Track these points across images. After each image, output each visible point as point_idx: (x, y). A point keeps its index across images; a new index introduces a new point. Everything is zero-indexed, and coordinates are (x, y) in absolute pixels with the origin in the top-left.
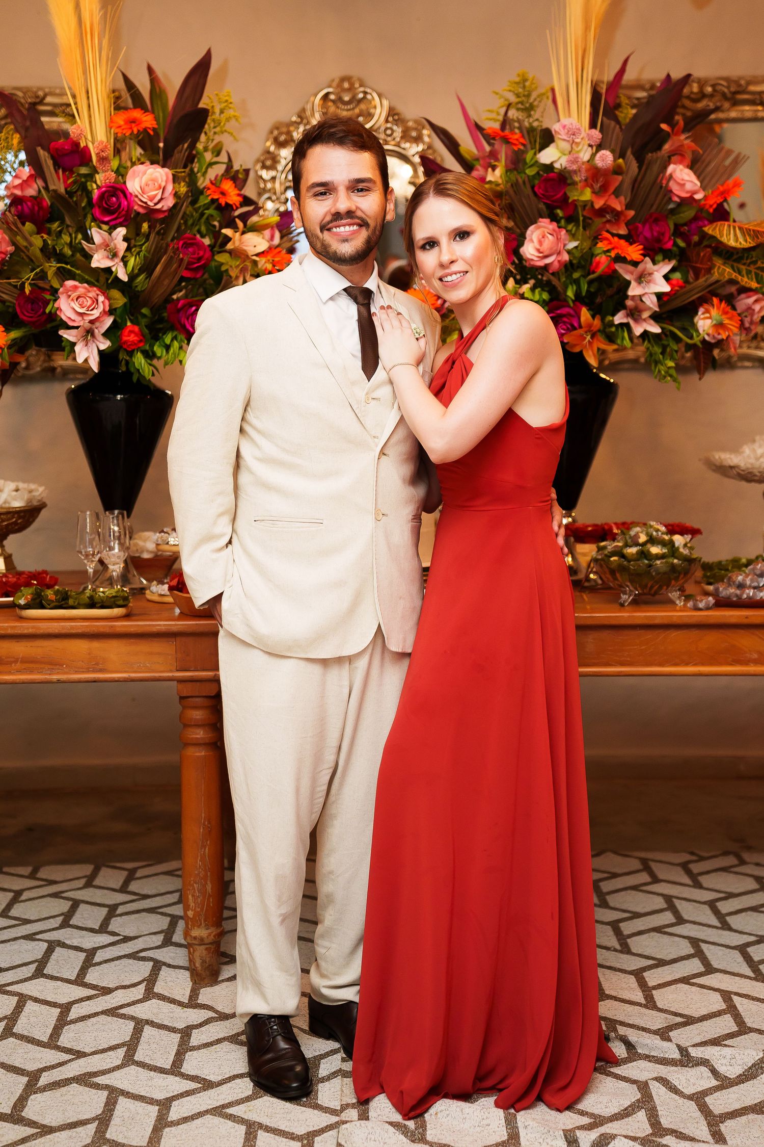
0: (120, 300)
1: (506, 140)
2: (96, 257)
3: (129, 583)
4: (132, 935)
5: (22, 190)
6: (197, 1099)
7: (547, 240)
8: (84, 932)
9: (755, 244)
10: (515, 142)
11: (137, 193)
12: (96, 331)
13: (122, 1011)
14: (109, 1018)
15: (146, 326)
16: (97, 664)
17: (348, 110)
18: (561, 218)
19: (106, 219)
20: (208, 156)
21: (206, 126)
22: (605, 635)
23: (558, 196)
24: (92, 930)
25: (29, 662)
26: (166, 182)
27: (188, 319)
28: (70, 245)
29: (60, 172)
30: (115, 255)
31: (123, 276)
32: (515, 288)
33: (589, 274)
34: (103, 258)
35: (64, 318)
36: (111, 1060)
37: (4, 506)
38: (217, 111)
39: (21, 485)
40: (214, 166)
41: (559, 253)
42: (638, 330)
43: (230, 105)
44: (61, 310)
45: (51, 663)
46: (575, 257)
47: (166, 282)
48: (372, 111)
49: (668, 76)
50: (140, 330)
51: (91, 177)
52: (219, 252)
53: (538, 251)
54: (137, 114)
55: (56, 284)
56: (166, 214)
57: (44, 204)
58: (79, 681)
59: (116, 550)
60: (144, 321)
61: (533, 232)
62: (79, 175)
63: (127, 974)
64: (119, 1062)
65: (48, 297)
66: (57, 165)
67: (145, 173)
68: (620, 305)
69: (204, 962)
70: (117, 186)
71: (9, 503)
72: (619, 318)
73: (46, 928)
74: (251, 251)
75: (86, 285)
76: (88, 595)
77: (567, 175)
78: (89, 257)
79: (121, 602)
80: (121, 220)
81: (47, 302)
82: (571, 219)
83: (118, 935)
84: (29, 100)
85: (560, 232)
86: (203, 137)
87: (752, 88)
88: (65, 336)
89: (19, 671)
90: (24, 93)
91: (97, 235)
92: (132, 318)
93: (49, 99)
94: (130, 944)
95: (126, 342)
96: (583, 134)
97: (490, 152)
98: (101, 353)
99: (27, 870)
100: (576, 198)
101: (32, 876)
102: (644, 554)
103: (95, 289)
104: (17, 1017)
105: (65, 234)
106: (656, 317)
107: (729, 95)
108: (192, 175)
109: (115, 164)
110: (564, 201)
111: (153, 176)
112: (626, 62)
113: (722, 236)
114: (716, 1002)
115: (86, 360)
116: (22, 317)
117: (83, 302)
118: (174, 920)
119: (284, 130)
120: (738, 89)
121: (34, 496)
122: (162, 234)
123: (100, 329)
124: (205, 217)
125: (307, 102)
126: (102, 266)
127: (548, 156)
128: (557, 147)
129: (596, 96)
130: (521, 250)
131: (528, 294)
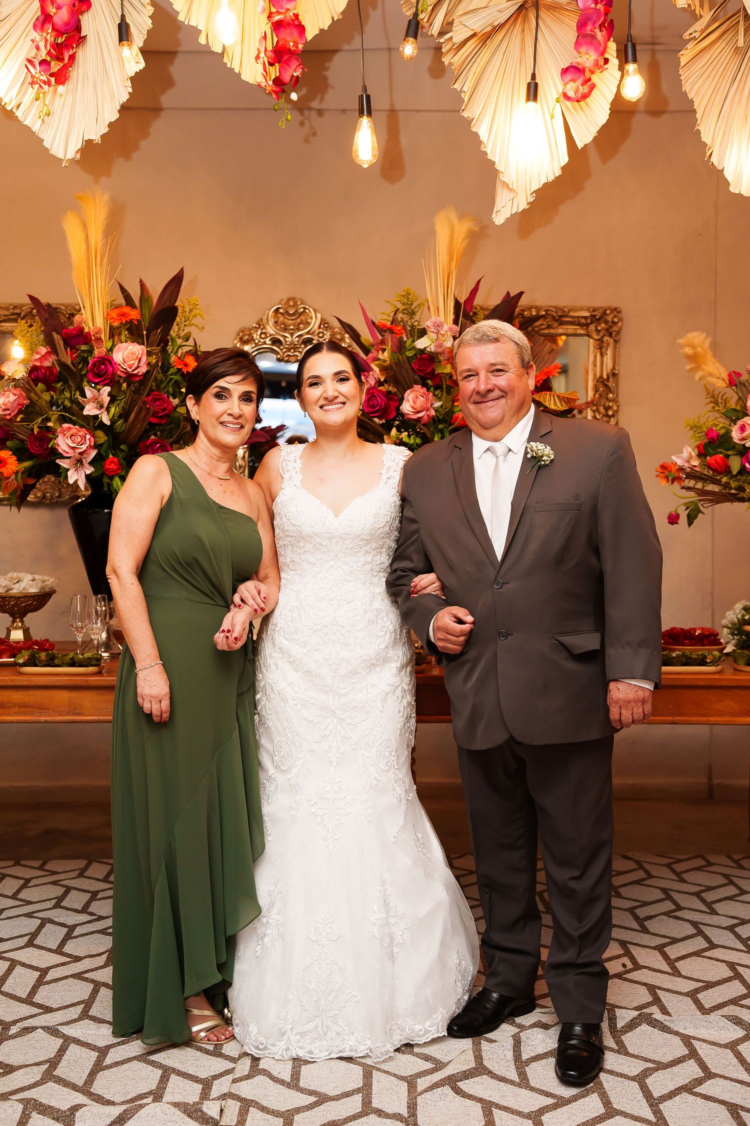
0: (102, 437)
1: (391, 331)
2: (87, 407)
3: (111, 649)
4: (105, 915)
5: (41, 363)
6: (129, 1047)
7: (419, 400)
8: (70, 912)
9: (567, 408)
10: (397, 332)
11: (120, 363)
12: (84, 460)
13: (86, 975)
14: (76, 981)
15: (124, 459)
16: (75, 709)
17: (293, 320)
18: (431, 386)
19: (96, 381)
20: (179, 341)
21: (178, 319)
23: (429, 370)
24: (76, 911)
25: (24, 707)
26: (142, 355)
28: (70, 400)
29: (69, 349)
30: (102, 407)
31: (106, 420)
32: (397, 434)
33: (450, 425)
34: (92, 408)
35: (60, 451)
36: (70, 1015)
37: (23, 591)
38: (187, 310)
39: (37, 577)
40: (183, 348)
41: (428, 410)
43: (197, 307)
44: (59, 445)
45: (41, 709)
46: (441, 415)
47: (138, 426)
48: (310, 321)
49: (508, 293)
50: (119, 461)
51: (91, 352)
52: (181, 406)
53: (413, 408)
54: (127, 310)
55: (55, 426)
56: (141, 378)
57: (55, 371)
58: (61, 722)
59: (99, 625)
60: (121, 455)
61: (409, 395)
62: (83, 351)
63: (95, 946)
64: (77, 1016)
65: (51, 436)
66: (66, 344)
67: (126, 348)
70: (106, 357)
71: (27, 590)
73: (43, 908)
75: (77, 427)
76: (70, 657)
77: (435, 356)
78: (83, 408)
79: (94, 663)
80: (107, 381)
81: (51, 441)
82: (437, 387)
83: (95, 915)
84: (69, 312)
85: (429, 395)
86: (175, 327)
87: (572, 314)
88: (61, 464)
89: (16, 714)
90: (66, 307)
92: (113, 452)
94: (102, 922)
95: (108, 469)
96: (447, 328)
97: (382, 340)
99: (37, 863)
100: (441, 372)
103: (84, 429)
104: (6, 978)
105: (67, 392)
107: (557, 318)
108: (164, 351)
109: (109, 345)
110: (433, 375)
111: (133, 351)
112: (478, 282)
113: (545, 402)
115: (76, 481)
116: (33, 451)
117: (75, 439)
119: (248, 333)
120: (564, 314)
121: (46, 585)
123: (87, 459)
124: (173, 381)
125: (264, 314)
126: (92, 414)
127: (422, 343)
128: (429, 339)
129: (457, 304)
130: (401, 407)
131: (406, 439)
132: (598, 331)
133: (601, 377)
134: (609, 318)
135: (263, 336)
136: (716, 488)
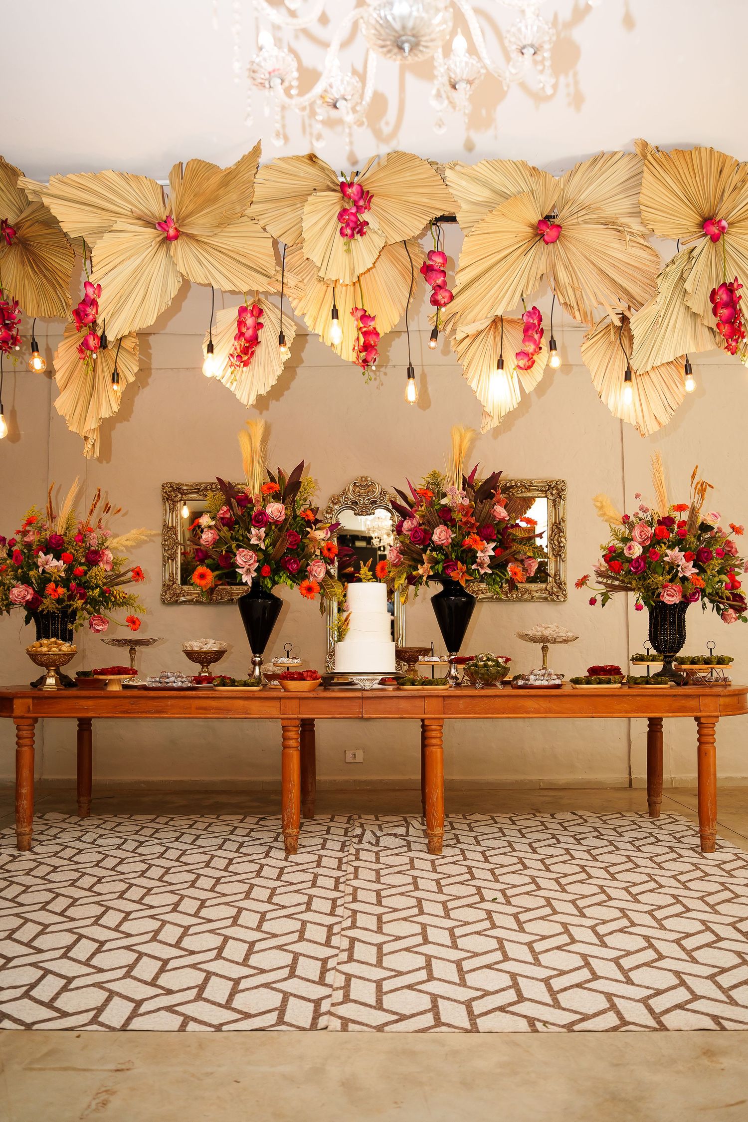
0: (262, 557)
1: (426, 494)
2: (252, 539)
4: (261, 838)
5: (225, 515)
7: (442, 533)
8: (239, 836)
9: (529, 536)
10: (430, 495)
11: (270, 514)
12: (251, 569)
13: (255, 861)
14: (250, 863)
16: (248, 710)
17: (365, 489)
18: (450, 526)
19: (258, 524)
20: (302, 502)
21: (301, 489)
22: (468, 700)
23: (448, 516)
24: (243, 836)
25: (218, 710)
26: (282, 510)
27: (290, 565)
28: (243, 536)
29: (240, 507)
30: (261, 539)
31: (263, 547)
32: (430, 554)
34: (255, 540)
35: (238, 564)
36: (251, 876)
37: (210, 649)
38: (305, 484)
39: (217, 641)
40: (303, 506)
41: (448, 539)
42: (482, 572)
43: (312, 482)
44: (237, 561)
45: (227, 711)
46: (455, 542)
47: (281, 550)
48: (374, 490)
49: (494, 472)
50: (270, 570)
51: (252, 509)
52: (304, 539)
53: (439, 538)
54: (273, 485)
55: (235, 550)
56: (282, 523)
57: (233, 519)
58: (239, 718)
60: (271, 566)
61: (437, 531)
62: (247, 508)
63: (257, 850)
64: (254, 876)
65: (232, 556)
66: (238, 505)
67: (273, 506)
68: (474, 562)
69: (291, 844)
70: (262, 511)
71: (212, 648)
72: (474, 567)
73: (223, 835)
74: (318, 538)
75: (247, 550)
77: (452, 509)
78: (250, 540)
80: (264, 525)
81: (231, 558)
82: (454, 525)
83: (255, 838)
85: (448, 530)
86: (299, 494)
87: (535, 484)
88: (238, 571)
89: (214, 714)
91: (254, 531)
92: (266, 564)
93: (237, 486)
94: (259, 841)
95: (263, 574)
96: (458, 492)
97: (421, 499)
98: (253, 578)
99: (214, 816)
100: (455, 517)
101: (217, 818)
102: (486, 666)
103: (251, 552)
105: (241, 531)
106: (488, 566)
107: (527, 487)
108: (293, 508)
109: (262, 503)
110: (451, 519)
111: (277, 507)
112: (476, 466)
113: (516, 533)
114: (516, 860)
115: (247, 581)
116: (222, 565)
117: (247, 557)
118: (279, 834)
119: (336, 498)
120: (531, 484)
121: (223, 646)
122: (280, 530)
123: (253, 568)
124: (299, 525)
125: (347, 487)
126: (255, 543)
127: (444, 502)
128: (448, 499)
129: (464, 478)
130: (433, 538)
132: (552, 494)
133: (555, 523)
134: (559, 487)
135: (347, 500)
136: (617, 583)
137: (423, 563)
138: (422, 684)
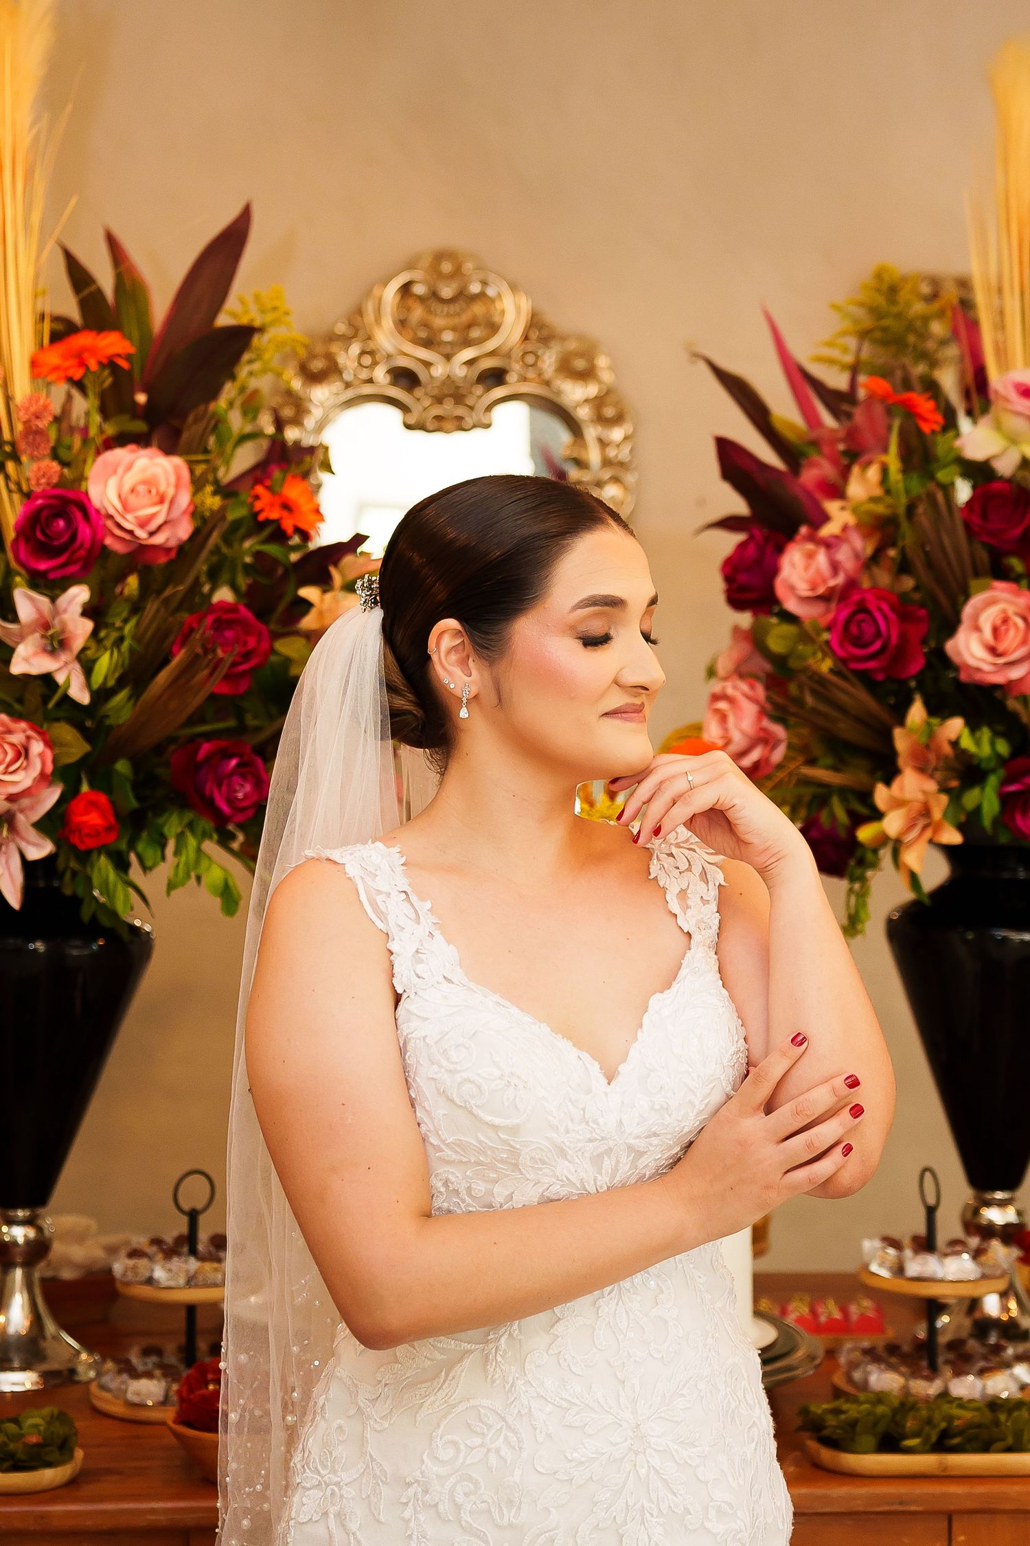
0: (75, 746)
2: (22, 651)
7: (1011, 627)
11: (112, 511)
12: (20, 817)
17: (448, 315)
19: (43, 566)
23: (1016, 532)
26: (177, 486)
27: (219, 786)
30: (62, 647)
31: (80, 694)
32: (928, 724)
34: (35, 654)
48: (496, 319)
50: (112, 804)
52: (281, 635)
53: (991, 650)
56: (174, 555)
61: (976, 608)
67: (129, 467)
70: (65, 492)
75: (3, 717)
78: (8, 654)
80: (76, 568)
91: (25, 602)
95: (81, 832)
97: (843, 430)
98: (29, 867)
103: (21, 723)
110: (1026, 542)
119: (320, 349)
123: (28, 814)
125: (367, 298)
126: (35, 671)
127: (979, 443)
128: (998, 426)
130: (950, 646)
131: (967, 743)
135: (367, 360)
137: (889, 773)
138: (941, 1445)
